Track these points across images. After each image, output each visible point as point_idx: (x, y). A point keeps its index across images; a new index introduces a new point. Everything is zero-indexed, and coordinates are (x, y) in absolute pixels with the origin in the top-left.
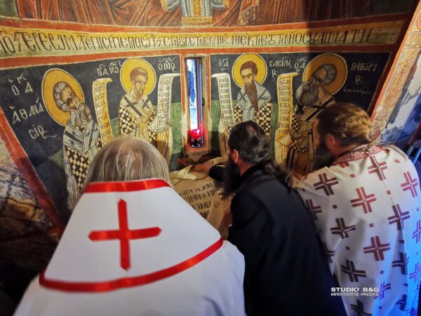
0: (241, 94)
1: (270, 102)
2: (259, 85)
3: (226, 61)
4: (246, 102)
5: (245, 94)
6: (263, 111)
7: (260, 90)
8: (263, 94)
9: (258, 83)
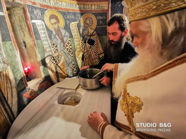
0: (53, 35)
1: (70, 38)
2: (62, 29)
3: (38, 12)
4: (57, 39)
5: (56, 35)
6: (67, 43)
7: (63, 32)
8: (65, 34)
9: (61, 28)
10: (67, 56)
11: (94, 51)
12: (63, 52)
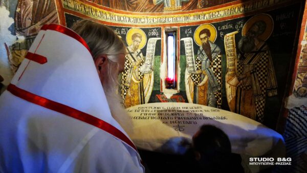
0: (200, 50)
3: (189, 30)
5: (203, 50)
6: (216, 61)
7: (213, 47)
10: (212, 77)
11: (259, 81)
12: (208, 71)
